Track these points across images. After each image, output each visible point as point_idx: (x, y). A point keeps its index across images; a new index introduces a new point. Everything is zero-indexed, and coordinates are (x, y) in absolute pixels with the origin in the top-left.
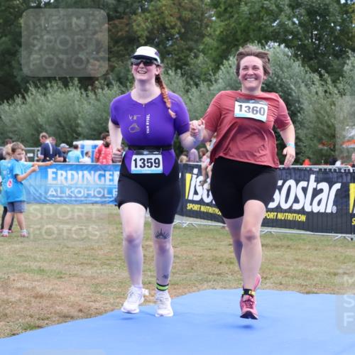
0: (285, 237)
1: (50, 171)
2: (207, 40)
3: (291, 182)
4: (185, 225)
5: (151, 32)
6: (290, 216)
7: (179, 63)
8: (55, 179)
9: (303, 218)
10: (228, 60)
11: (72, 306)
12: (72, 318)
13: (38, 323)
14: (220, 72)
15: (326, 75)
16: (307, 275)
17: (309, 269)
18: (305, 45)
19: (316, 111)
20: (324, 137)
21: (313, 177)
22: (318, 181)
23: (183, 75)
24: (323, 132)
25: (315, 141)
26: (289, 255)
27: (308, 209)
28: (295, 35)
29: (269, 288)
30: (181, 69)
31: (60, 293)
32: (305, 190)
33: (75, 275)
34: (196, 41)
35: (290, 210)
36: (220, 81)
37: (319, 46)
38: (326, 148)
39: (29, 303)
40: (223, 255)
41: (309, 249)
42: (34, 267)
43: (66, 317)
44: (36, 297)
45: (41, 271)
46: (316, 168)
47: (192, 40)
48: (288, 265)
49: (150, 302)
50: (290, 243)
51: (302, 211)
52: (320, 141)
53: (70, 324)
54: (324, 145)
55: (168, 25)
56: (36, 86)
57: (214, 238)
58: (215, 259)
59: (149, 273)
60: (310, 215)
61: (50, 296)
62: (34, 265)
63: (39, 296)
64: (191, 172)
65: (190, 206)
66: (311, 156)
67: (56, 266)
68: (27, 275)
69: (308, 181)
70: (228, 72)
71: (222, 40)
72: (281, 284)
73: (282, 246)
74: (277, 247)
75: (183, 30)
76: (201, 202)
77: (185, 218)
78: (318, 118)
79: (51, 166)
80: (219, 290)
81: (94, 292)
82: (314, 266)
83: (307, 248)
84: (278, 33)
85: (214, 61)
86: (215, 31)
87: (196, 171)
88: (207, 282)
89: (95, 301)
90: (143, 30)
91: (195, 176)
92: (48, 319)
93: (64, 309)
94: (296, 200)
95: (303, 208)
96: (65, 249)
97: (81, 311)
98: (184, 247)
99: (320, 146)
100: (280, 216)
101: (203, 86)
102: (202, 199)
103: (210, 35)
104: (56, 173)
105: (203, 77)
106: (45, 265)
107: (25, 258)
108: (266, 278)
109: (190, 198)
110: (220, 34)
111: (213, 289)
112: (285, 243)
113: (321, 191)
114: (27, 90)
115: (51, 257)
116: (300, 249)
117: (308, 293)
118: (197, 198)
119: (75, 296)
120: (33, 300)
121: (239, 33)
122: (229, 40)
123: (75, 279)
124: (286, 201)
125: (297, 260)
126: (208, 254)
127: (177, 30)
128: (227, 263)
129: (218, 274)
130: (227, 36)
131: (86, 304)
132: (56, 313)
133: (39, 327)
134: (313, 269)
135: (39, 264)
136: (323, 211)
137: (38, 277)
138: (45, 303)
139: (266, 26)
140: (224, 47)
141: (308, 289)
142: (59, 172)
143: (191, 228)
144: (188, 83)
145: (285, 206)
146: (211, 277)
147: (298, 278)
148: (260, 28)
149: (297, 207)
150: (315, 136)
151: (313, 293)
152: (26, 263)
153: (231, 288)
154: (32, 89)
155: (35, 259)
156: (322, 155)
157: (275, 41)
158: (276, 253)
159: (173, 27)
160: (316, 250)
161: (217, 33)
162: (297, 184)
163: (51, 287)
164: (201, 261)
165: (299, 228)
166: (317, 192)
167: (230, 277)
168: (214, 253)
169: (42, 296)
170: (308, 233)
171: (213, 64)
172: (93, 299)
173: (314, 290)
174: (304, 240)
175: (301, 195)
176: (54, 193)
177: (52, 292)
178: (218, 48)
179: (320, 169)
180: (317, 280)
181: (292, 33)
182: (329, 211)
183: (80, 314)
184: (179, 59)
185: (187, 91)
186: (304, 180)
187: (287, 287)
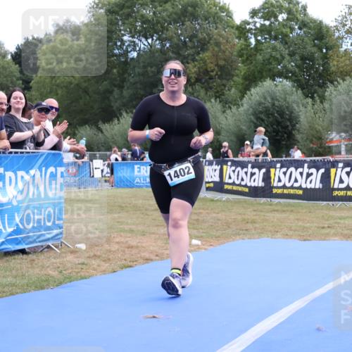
0: (289, 205)
1: (136, 167)
2: (235, 78)
3: (292, 169)
4: (224, 199)
5: (198, 75)
6: (292, 191)
7: (217, 95)
8: (139, 171)
9: (301, 192)
10: (250, 90)
11: (151, 253)
12: (152, 260)
13: (130, 264)
14: (245, 99)
15: (317, 98)
16: (304, 229)
17: (305, 225)
18: (299, 80)
19: (308, 123)
20: (314, 139)
21: (306, 165)
22: (309, 168)
23: (220, 102)
24: (313, 136)
25: (308, 142)
26: (292, 216)
27: (304, 186)
28: (294, 74)
29: (279, 238)
30: (219, 98)
31: (144, 245)
32: (301, 174)
33: (153, 233)
34: (228, 80)
35: (292, 187)
36: (245, 105)
37: (309, 80)
38: (315, 146)
39: (124, 251)
40: (249, 217)
41: (305, 212)
42: (126, 229)
43: (148, 260)
44: (128, 248)
45: (131, 231)
46: (308, 159)
47: (225, 79)
48: (291, 223)
49: (201, 249)
50: (293, 208)
51: (300, 188)
52: (311, 141)
53: (151, 264)
54: (313, 144)
55: (209, 70)
56: (127, 112)
57: (243, 207)
58: (244, 220)
59: (201, 231)
60: (305, 190)
61: (137, 247)
62: (127, 227)
63: (130, 247)
64: (227, 164)
65: (226, 187)
66: (306, 152)
67: (141, 228)
68: (122, 234)
69: (303, 168)
70: (250, 99)
71: (245, 78)
72: (287, 235)
73: (288, 211)
74: (284, 211)
75: (219, 73)
76: (233, 184)
77: (224, 194)
78: (310, 127)
79: (136, 164)
80: (247, 240)
81: (166, 244)
82: (308, 222)
83: (304, 211)
84: (282, 73)
85: (241, 92)
86: (241, 72)
87: (229, 163)
88: (239, 235)
89: (166, 249)
90: (193, 73)
91: (229, 167)
92: (136, 261)
93: (147, 255)
94: (296, 181)
95: (301, 185)
96: (146, 217)
97: (157, 256)
98: (223, 213)
99: (311, 145)
100: (286, 191)
101: (234, 109)
102: (234, 182)
103: (237, 75)
104: (139, 168)
105: (234, 103)
106: (133, 227)
107: (122, 223)
108: (277, 232)
109: (226, 181)
110: (244, 75)
111: (243, 239)
112: (290, 208)
113: (312, 174)
114: (121, 114)
115: (137, 222)
116: (299, 212)
117: (305, 240)
118: (231, 181)
119: (154, 246)
120: (126, 249)
121: (256, 73)
122: (251, 78)
123: (154, 236)
124: (289, 181)
125: (297, 219)
126: (239, 218)
127: (215, 73)
128: (251, 223)
129: (246, 230)
130: (249, 75)
131: (160, 251)
132: (141, 257)
133: (131, 266)
134: (308, 224)
135: (130, 227)
136: (313, 187)
137: (130, 235)
138: (134, 251)
139: (274, 68)
140: (247, 83)
141: (305, 238)
142: (142, 167)
143: (228, 201)
144: (224, 107)
145: (288, 185)
146: (241, 232)
147: (298, 231)
148: (270, 70)
149: (296, 185)
150: (307, 139)
151: (308, 240)
152: (121, 227)
153: (254, 238)
154: (124, 114)
155: (127, 224)
156: (313, 151)
157: (280, 78)
158: (284, 215)
159: (212, 71)
160: (310, 212)
161: (242, 74)
162: (296, 170)
163: (138, 241)
164: (234, 222)
165: (298, 199)
166: (309, 175)
167: (253, 232)
168: (243, 216)
169: (132, 247)
170: (305, 202)
171: (240, 94)
172: (165, 248)
173: (309, 238)
174: (302, 206)
175: (299, 177)
176: (139, 181)
177: (139, 244)
178: (242, 84)
179: (311, 160)
180: (311, 232)
181: (291, 72)
182: (317, 187)
183: (157, 258)
184: (218, 92)
185: (224, 112)
186: (301, 167)
187: (291, 237)
